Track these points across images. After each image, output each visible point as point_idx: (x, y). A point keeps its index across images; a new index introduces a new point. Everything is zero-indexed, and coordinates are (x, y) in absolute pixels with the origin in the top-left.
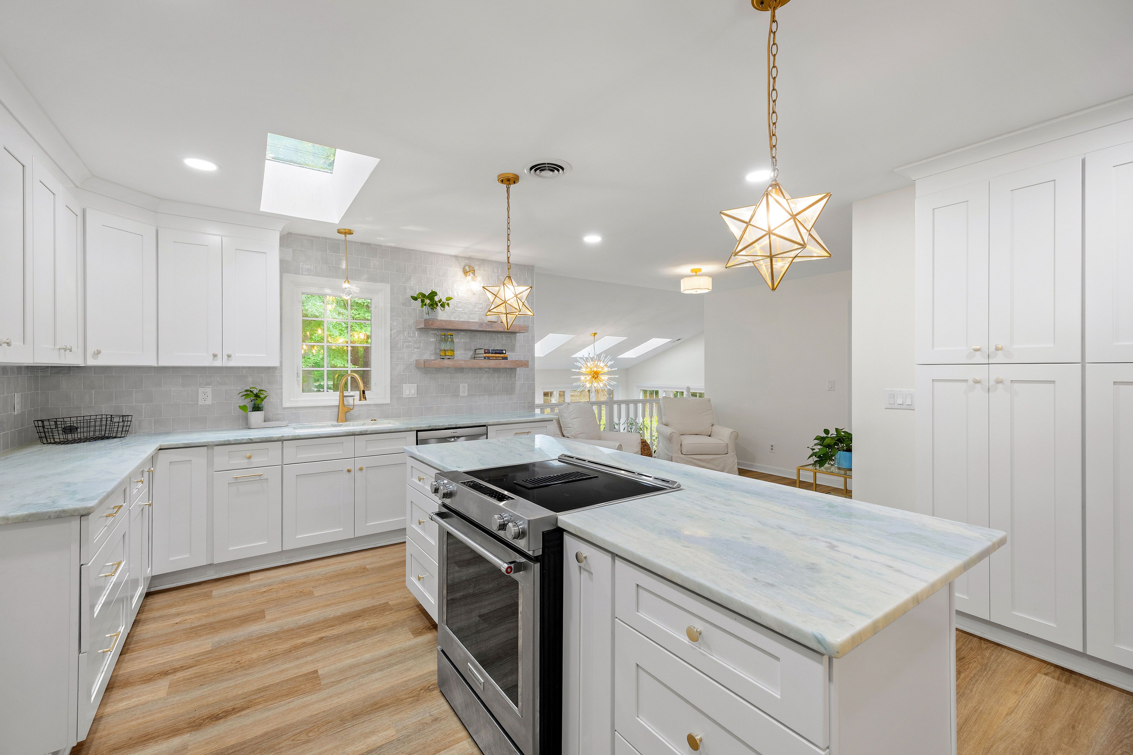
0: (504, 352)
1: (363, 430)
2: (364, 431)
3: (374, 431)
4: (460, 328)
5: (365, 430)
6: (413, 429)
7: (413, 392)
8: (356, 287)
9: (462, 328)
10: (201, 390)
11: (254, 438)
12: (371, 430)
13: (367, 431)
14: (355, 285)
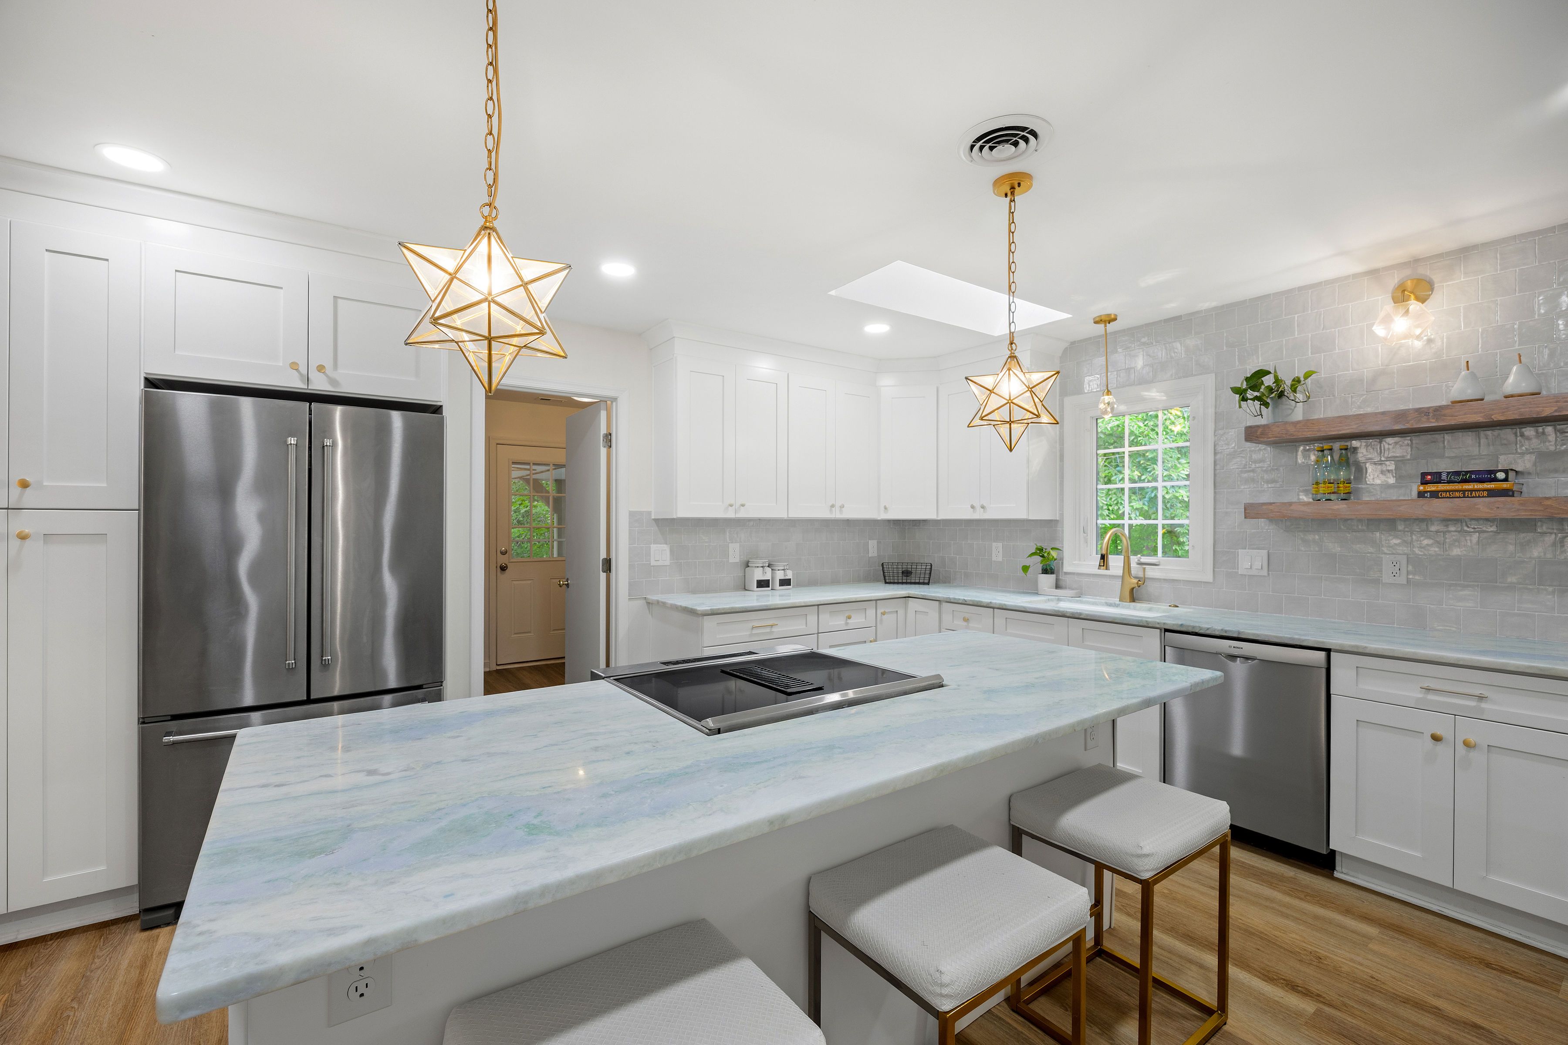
0: (1501, 475)
1: (1076, 611)
2: (1077, 613)
3: (1091, 615)
4: (1334, 433)
5: (1078, 611)
6: (1150, 625)
7: (1257, 565)
8: (1158, 392)
9: (1340, 433)
10: (994, 544)
11: (969, 600)
12: (1086, 614)
13: (1080, 614)
14: (1155, 390)
